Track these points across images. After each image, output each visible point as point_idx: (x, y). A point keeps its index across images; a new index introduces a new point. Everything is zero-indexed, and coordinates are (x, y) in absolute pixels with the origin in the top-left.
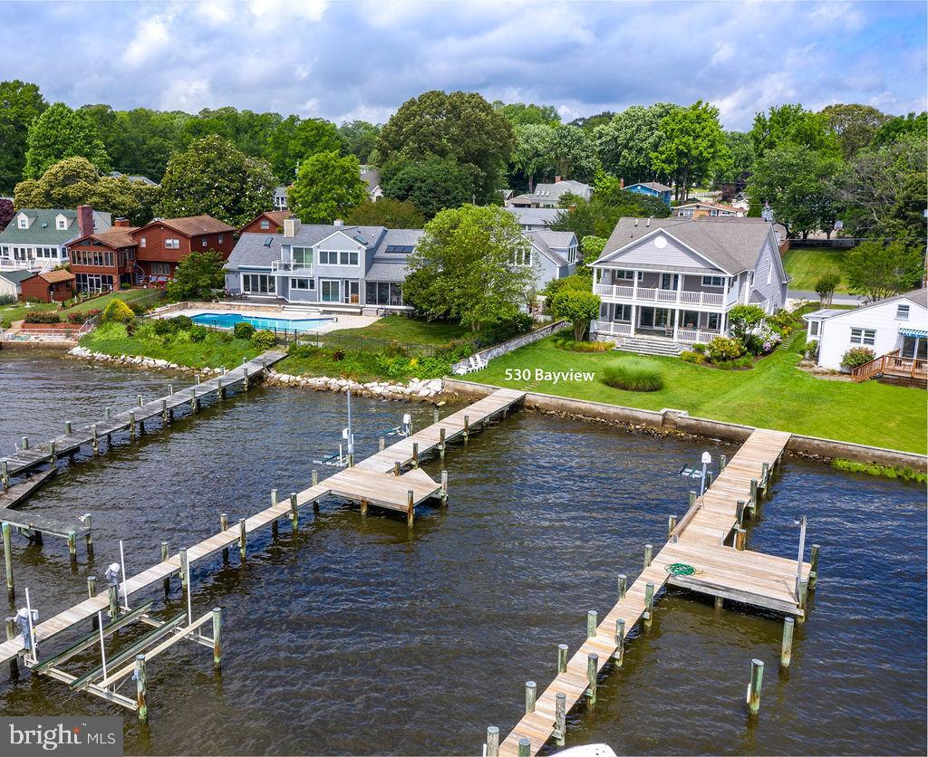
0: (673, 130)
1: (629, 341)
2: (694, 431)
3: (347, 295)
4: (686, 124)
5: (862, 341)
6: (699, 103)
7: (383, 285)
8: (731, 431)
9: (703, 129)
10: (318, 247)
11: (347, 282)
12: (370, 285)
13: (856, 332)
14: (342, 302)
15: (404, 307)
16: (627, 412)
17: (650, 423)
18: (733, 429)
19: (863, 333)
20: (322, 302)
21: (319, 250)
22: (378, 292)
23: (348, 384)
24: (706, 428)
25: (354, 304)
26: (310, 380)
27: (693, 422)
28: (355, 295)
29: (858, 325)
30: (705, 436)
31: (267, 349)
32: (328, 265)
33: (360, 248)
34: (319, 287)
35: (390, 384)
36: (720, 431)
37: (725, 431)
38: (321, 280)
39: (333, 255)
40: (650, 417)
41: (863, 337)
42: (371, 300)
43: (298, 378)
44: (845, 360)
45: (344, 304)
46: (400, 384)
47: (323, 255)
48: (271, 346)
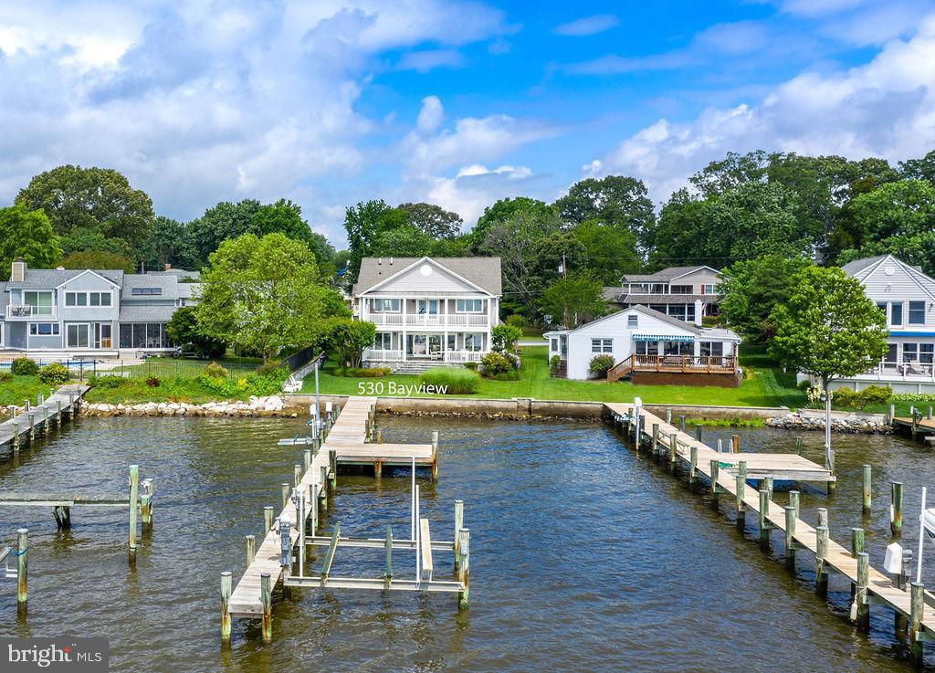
0: (268, 223)
1: (403, 365)
2: (547, 413)
3: (97, 339)
4: (279, 218)
5: (602, 349)
6: (283, 201)
7: (139, 328)
8: (581, 408)
9: (293, 224)
10: (64, 288)
11: (97, 325)
12: (125, 328)
13: (596, 342)
14: (92, 346)
15: (163, 349)
16: (483, 403)
17: (506, 410)
18: (583, 406)
19: (602, 342)
20: (68, 348)
21: (65, 292)
22: (133, 335)
23: (183, 407)
24: (559, 409)
25: (106, 349)
26: (135, 407)
27: (546, 404)
28: (106, 339)
29: (597, 336)
30: (560, 416)
31: (60, 384)
32: (76, 307)
33: (113, 288)
34: (64, 332)
35: (229, 403)
36: (571, 410)
37: (575, 409)
38: (67, 324)
39: (82, 296)
40: (505, 405)
41: (602, 346)
42: (125, 343)
43: (120, 406)
44: (592, 367)
45: (94, 349)
46: (239, 402)
47: (70, 297)
48: (64, 380)
